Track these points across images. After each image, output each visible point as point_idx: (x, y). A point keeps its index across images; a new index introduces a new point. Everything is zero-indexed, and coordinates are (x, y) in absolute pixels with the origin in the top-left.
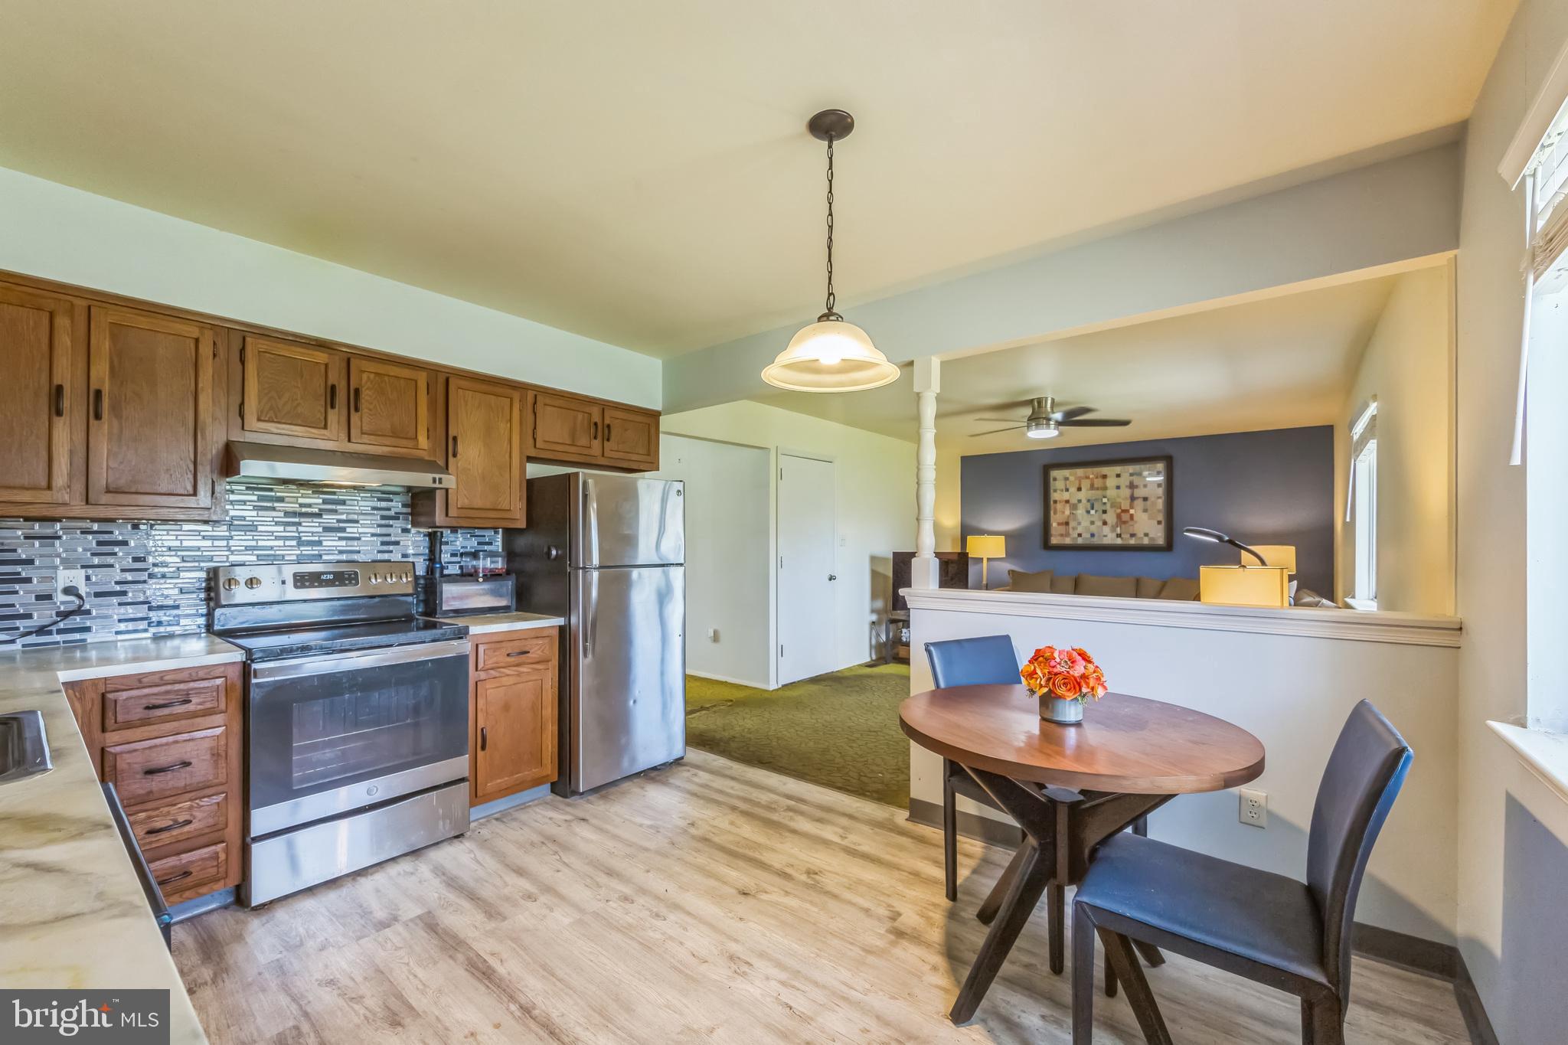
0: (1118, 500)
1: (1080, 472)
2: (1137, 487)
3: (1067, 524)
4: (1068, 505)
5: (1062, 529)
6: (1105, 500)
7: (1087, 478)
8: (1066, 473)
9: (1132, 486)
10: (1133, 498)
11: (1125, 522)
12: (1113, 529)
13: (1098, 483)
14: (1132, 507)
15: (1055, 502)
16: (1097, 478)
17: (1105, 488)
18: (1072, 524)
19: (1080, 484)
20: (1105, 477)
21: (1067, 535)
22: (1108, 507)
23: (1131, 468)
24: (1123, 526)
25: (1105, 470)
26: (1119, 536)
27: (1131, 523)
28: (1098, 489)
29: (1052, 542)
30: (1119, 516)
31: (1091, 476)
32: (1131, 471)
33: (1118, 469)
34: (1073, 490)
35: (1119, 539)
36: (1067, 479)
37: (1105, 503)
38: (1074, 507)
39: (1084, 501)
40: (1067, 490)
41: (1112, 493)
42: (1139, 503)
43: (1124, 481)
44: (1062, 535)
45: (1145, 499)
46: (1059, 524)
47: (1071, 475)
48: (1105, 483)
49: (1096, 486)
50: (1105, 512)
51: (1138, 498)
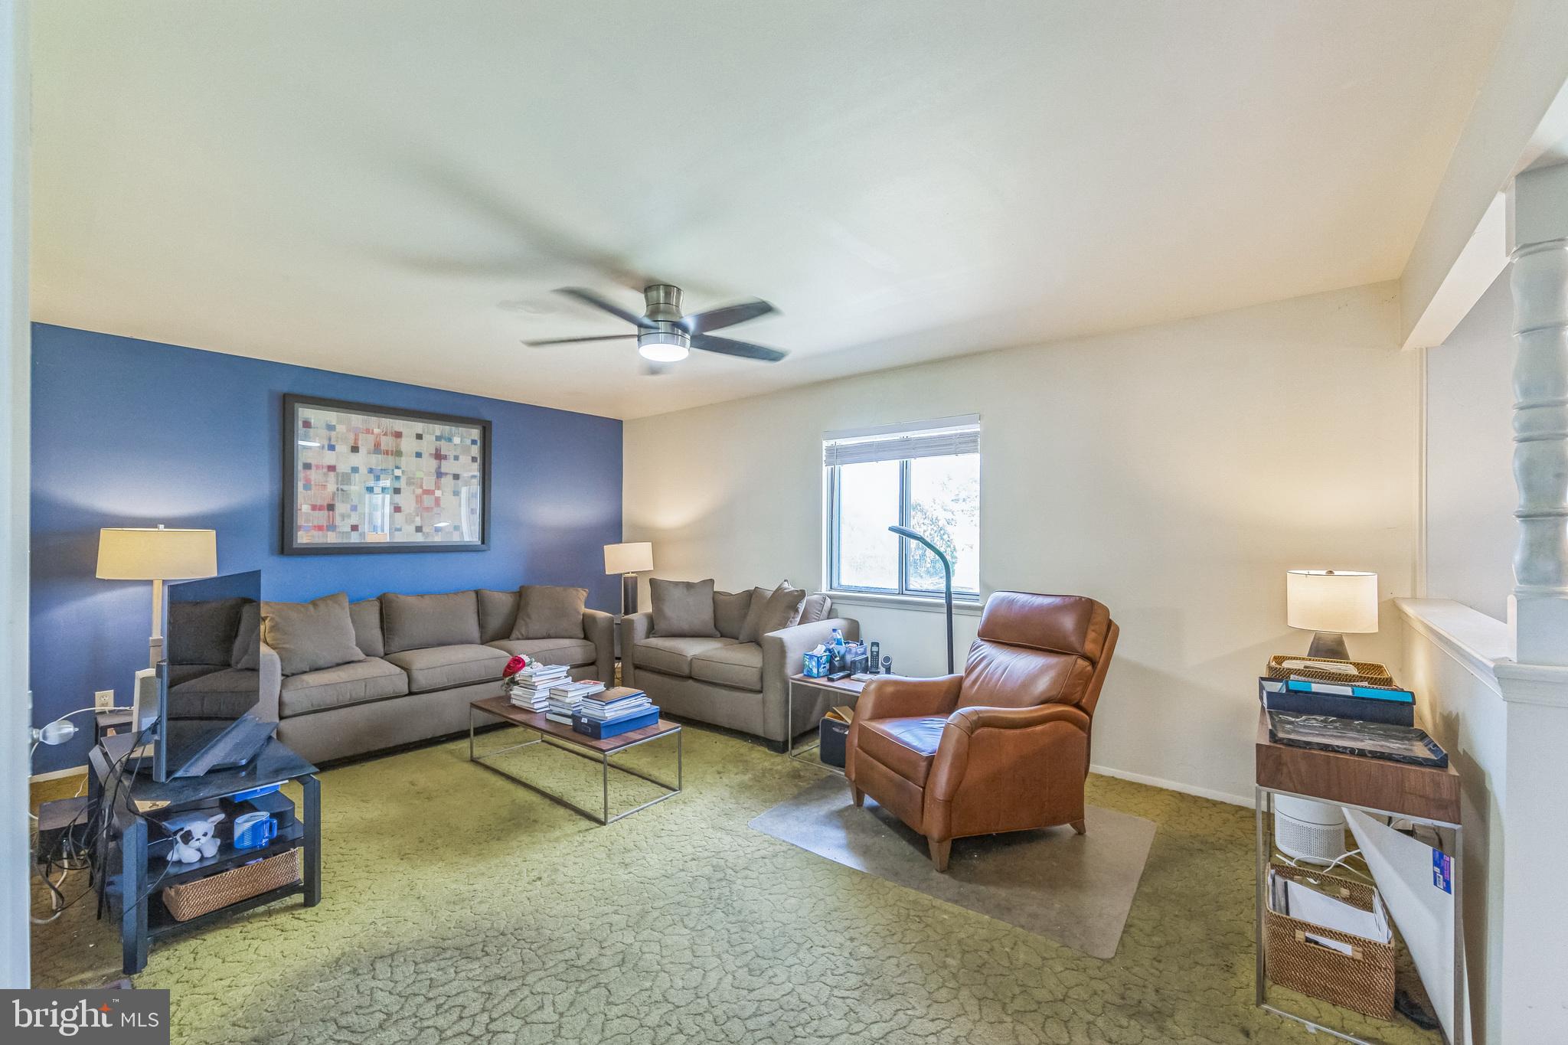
0: (419, 475)
1: (357, 419)
2: (445, 457)
3: (331, 507)
4: (332, 474)
5: (321, 517)
6: (398, 472)
7: (368, 431)
8: (331, 416)
9: (439, 456)
10: (440, 474)
11: (428, 509)
12: (409, 520)
13: (387, 442)
14: (438, 488)
15: (307, 466)
16: (385, 434)
17: (398, 453)
18: (341, 508)
19: (356, 440)
20: (398, 435)
21: (332, 527)
22: (402, 484)
23: (438, 429)
24: (425, 514)
25: (399, 424)
26: (419, 529)
27: (436, 510)
28: (387, 453)
29: (299, 541)
30: (419, 499)
31: (376, 431)
32: (438, 433)
33: (419, 426)
34: (343, 448)
35: (420, 534)
36: (331, 428)
37: (397, 478)
38: (345, 479)
39: (363, 470)
40: (332, 448)
41: (407, 462)
42: (447, 481)
43: (428, 445)
44: (320, 528)
45: (456, 477)
46: (314, 508)
47: (340, 422)
48: (398, 445)
49: (383, 447)
50: (397, 491)
51: (446, 474)
